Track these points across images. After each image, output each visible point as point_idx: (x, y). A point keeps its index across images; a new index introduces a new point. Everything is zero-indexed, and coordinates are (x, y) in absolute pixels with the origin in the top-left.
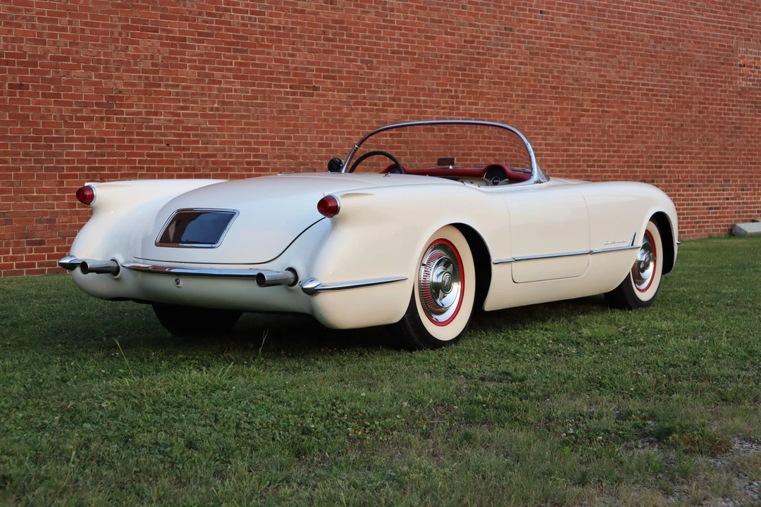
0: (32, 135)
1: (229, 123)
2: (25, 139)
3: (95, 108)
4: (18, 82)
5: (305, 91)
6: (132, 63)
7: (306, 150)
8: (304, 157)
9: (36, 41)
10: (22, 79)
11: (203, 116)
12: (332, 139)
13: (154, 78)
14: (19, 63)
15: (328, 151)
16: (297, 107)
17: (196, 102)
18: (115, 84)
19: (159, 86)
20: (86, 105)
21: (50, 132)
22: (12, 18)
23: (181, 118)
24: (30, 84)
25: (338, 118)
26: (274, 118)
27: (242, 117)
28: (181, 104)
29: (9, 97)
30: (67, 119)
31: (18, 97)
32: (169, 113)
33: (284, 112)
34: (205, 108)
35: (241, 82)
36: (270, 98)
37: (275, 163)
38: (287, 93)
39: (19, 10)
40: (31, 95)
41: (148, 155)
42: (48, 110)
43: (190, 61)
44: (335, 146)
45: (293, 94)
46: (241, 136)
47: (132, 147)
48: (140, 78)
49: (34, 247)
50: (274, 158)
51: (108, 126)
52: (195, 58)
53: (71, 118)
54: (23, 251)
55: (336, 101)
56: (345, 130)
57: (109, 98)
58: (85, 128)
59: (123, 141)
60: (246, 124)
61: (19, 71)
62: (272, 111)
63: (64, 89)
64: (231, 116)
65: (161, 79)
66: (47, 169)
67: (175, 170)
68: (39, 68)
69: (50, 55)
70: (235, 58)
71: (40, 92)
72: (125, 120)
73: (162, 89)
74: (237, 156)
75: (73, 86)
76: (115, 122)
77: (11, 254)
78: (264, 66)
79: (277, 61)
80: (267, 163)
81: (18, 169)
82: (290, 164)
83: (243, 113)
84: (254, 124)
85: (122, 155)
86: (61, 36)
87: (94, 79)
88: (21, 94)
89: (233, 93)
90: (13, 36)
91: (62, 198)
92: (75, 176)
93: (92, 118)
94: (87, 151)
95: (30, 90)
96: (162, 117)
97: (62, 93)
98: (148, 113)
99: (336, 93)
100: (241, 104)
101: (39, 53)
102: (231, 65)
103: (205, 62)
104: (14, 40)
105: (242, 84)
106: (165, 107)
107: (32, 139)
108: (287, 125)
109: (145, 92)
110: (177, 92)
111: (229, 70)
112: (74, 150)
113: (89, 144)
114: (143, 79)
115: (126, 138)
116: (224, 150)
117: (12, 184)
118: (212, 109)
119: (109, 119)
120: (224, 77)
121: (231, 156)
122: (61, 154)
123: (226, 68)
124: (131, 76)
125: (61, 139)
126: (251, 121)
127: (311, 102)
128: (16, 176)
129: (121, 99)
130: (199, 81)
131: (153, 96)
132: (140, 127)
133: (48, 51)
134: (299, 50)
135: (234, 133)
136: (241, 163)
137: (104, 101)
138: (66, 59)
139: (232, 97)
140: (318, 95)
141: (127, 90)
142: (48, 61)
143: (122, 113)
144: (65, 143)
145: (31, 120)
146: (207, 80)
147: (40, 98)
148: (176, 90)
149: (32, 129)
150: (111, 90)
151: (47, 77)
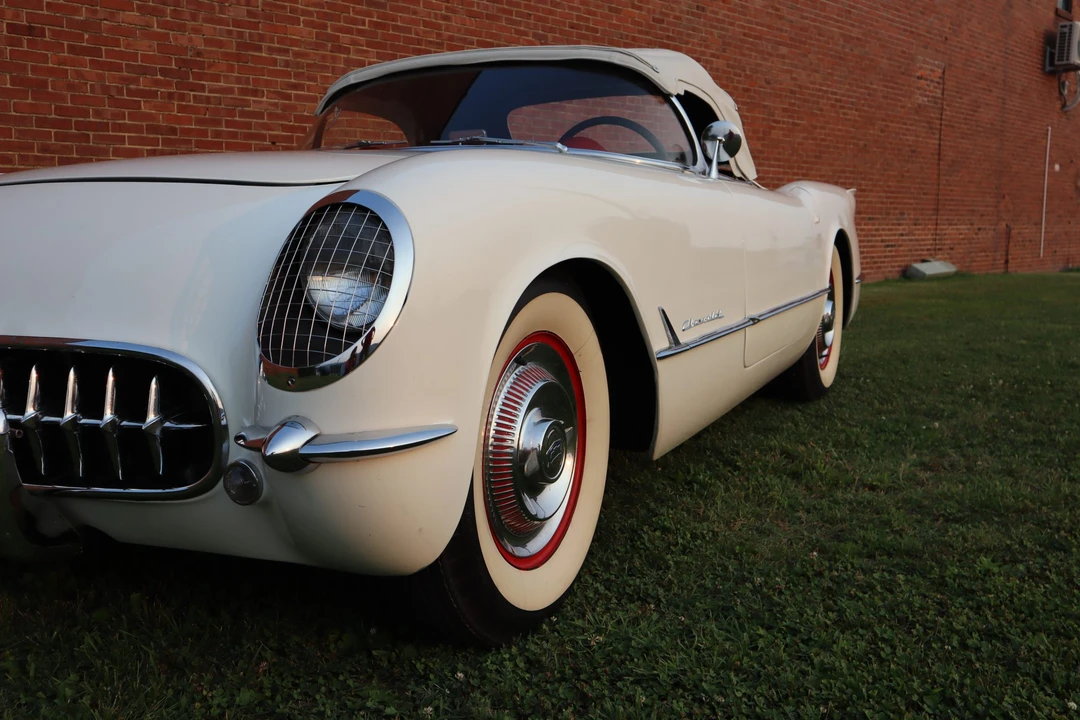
0: (53, 116)
2: (42, 122)
3: (159, 77)
4: (25, 23)
6: (217, 8)
10: (31, 17)
13: (251, 35)
17: (314, 79)
18: (191, 40)
19: (259, 49)
20: (144, 71)
21: (86, 114)
23: (293, 102)
24: (47, 27)
28: (293, 80)
29: (9, 48)
30: (113, 93)
31: (26, 49)
32: (274, 92)
35: (377, 53)
40: (48, 46)
42: (79, 75)
43: (305, 13)
48: (230, 32)
51: (181, 109)
52: (312, 9)
53: (120, 91)
57: (182, 63)
58: (143, 110)
59: (204, 133)
63: (107, 42)
65: (262, 38)
70: (369, 14)
71: (66, 43)
72: (208, 100)
73: (264, 55)
75: (122, 38)
76: (192, 103)
78: (409, 31)
79: (426, 24)
87: (155, 29)
88: (31, 44)
93: (154, 94)
94: (149, 148)
95: (47, 39)
96: (265, 99)
97: (103, 48)
98: (243, 91)
102: (364, 24)
103: (326, 16)
105: (378, 56)
106: (268, 83)
107: (54, 124)
110: (287, 61)
111: (361, 32)
112: (127, 146)
113: (152, 136)
114: (235, 34)
115: (210, 129)
119: (182, 97)
120: (354, 43)
122: (105, 152)
123: (357, 29)
124: (215, 29)
125: (105, 127)
129: (201, 65)
130: (318, 46)
131: (249, 64)
132: (231, 113)
134: (454, 11)
137: (174, 67)
141: (211, 52)
143: (202, 88)
144: (111, 133)
145: (50, 90)
146: (330, 45)
147: (66, 54)
148: (284, 58)
149: (53, 107)
150: (185, 50)
151: (77, 18)
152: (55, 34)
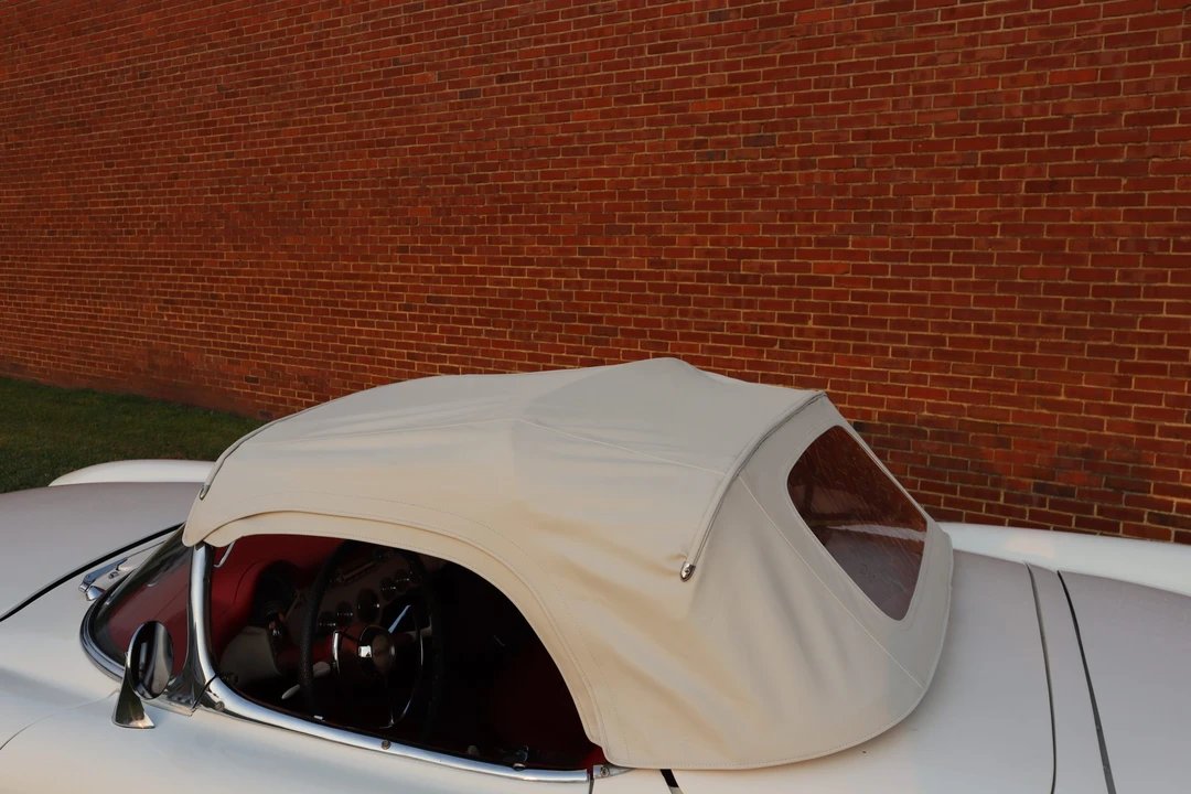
0: (1067, 281)
2: (1050, 289)
4: (1048, 178)
9: (1095, 90)
10: (1055, 171)
14: (1053, 140)
21: (1110, 276)
22: (1047, 50)
24: (1073, 179)
29: (1024, 209)
30: (1153, 248)
31: (1044, 207)
39: (1066, 31)
40: (1071, 201)
42: (1108, 230)
49: (1048, 498)
53: (1164, 245)
54: (1026, 500)
61: (1052, 155)
63: (1153, 184)
66: (1093, 350)
68: (1097, 145)
69: (1125, 113)
71: (1095, 194)
75: (1176, 177)
77: (1001, 501)
81: (1032, 347)
86: (1160, 69)
88: (1052, 201)
90: (1047, 86)
91: (1125, 412)
92: (1161, 370)
95: (1072, 192)
97: (1147, 193)
101: (1100, 114)
104: (1046, 94)
107: (1066, 290)
112: (1164, 315)
117: (1017, 374)
122: (1131, 323)
125: (1135, 292)
128: (1025, 361)
133: (1122, 106)
138: (1170, 118)
142: (1121, 126)
144: (1142, 299)
145: (1067, 251)
147: (1094, 207)
149: (1068, 271)
151: (1115, 161)
152: (1081, 185)
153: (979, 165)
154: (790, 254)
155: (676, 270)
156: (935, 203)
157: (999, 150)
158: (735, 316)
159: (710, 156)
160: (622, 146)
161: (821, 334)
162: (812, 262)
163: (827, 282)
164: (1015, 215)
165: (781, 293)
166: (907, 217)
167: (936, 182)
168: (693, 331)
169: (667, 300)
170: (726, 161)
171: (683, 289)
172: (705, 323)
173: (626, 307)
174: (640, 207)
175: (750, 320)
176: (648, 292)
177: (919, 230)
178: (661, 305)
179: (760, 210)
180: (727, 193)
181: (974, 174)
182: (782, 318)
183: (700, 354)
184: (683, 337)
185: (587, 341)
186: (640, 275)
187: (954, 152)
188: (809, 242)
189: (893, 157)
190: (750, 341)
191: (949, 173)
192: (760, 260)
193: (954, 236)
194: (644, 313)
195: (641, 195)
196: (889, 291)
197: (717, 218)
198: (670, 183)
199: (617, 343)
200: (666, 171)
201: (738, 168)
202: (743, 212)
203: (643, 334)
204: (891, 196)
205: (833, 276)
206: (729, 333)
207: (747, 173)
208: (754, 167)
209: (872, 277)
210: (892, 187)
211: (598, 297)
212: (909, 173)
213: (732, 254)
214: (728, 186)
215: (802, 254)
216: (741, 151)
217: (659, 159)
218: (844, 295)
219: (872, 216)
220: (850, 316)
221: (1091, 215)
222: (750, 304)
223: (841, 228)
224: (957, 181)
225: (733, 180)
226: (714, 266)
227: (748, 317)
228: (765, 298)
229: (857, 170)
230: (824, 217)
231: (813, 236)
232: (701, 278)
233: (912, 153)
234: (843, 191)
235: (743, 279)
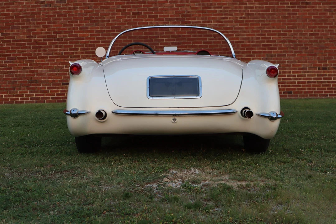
0: (143, 35)
1: (251, 25)
2: (140, 37)
3: (175, 21)
4: (137, 11)
5: (301, 5)
7: (301, 38)
8: (299, 41)
10: (139, 10)
11: (235, 22)
12: (319, 31)
13: (207, 4)
14: (137, 3)
15: (316, 38)
16: (296, 14)
17: (232, 15)
18: (186, 8)
19: (211, 8)
20: (170, 20)
21: (152, 34)
23: (223, 23)
24: (143, 12)
25: (323, 19)
26: (280, 21)
27: (259, 21)
28: (223, 16)
29: (132, 19)
32: (216, 21)
33: (287, 17)
34: (238, 18)
35: (259, 3)
36: (277, 10)
37: (281, 45)
38: (289, 7)
40: (143, 17)
41: (204, 43)
42: (151, 23)
44: (321, 34)
45: (292, 7)
46: (259, 31)
47: (195, 39)
48: (200, 5)
50: (280, 42)
55: (321, 10)
56: (328, 26)
57: (183, 16)
58: (170, 31)
59: (190, 36)
60: (262, 25)
61: (138, 6)
62: (279, 17)
63: (160, 13)
64: (253, 21)
65: (211, 4)
67: (218, 50)
71: (148, 15)
73: (212, 9)
74: (257, 42)
75: (164, 11)
80: (276, 45)
82: (290, 45)
83: (260, 19)
84: (268, 25)
85: (190, 43)
87: (175, 7)
88: (138, 17)
89: (254, 9)
94: (171, 42)
95: (143, 15)
96: (212, 23)
97: (158, 15)
98: (204, 22)
99: (321, 5)
100: (259, 14)
105: (259, 4)
106: (213, 18)
107: (143, 37)
108: (288, 24)
109: (202, 12)
112: (165, 42)
113: (172, 38)
115: (192, 35)
116: (249, 38)
118: (241, 18)
121: (253, 42)
124: (194, 4)
125: (158, 37)
126: (266, 23)
127: (305, 11)
129: (189, 16)
130: (233, 4)
131: (207, 13)
135: (255, 30)
136: (259, 45)
137: (180, 17)
139: (254, 11)
140: (309, 7)
141: (193, 11)
143: (190, 22)
146: (238, 3)
148: (220, 9)
149: (143, 33)
150: (184, 12)
151: (151, 8)
152: (145, 13)
153: (121, 8)
154: (72, 32)
155: (36, 38)
156: (111, 18)
157: (125, 5)
158: (56, 50)
159: (46, 6)
160: (16, 3)
161: (82, 53)
162: (78, 34)
163: (83, 39)
164: (130, 20)
165: (70, 43)
166: (104, 21)
167: (110, 13)
168: (43, 56)
169: (33, 48)
170: (51, 7)
171: (39, 44)
172: (47, 53)
173: (19, 51)
174: (23, 21)
175: (61, 51)
176: (27, 45)
177: (107, 24)
178: (31, 49)
179: (62, 20)
180: (51, 16)
181: (120, 10)
182: (71, 50)
183: (45, 62)
184: (39, 58)
185: (5, 62)
186: (24, 41)
187: (114, 5)
188: (77, 29)
189: (99, 6)
190: (61, 57)
191: (113, 11)
192: (63, 34)
193: (116, 26)
194: (26, 52)
195: (23, 17)
196: (100, 40)
197: (49, 23)
198: (33, 13)
199: (16, 62)
200: (31, 10)
201: (55, 9)
202: (57, 21)
203: (26, 58)
204: (99, 16)
205: (85, 37)
206: (54, 55)
207: (58, 10)
208: (60, 9)
209: (95, 37)
210: (99, 13)
211: (9, 48)
212: (104, 10)
213: (54, 33)
214: (52, 14)
215: (75, 32)
216: (56, 4)
217: (29, 6)
218: (89, 42)
219: (95, 21)
220: (90, 48)
221: (147, 20)
222: (61, 47)
223: (86, 25)
224: (116, 12)
225: (53, 12)
226: (48, 36)
227: (60, 50)
228: (65, 45)
229: (90, 9)
230: (81, 22)
231: (78, 27)
232: (44, 40)
233: (104, 5)
234: (86, 15)
235: (58, 40)
